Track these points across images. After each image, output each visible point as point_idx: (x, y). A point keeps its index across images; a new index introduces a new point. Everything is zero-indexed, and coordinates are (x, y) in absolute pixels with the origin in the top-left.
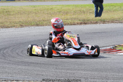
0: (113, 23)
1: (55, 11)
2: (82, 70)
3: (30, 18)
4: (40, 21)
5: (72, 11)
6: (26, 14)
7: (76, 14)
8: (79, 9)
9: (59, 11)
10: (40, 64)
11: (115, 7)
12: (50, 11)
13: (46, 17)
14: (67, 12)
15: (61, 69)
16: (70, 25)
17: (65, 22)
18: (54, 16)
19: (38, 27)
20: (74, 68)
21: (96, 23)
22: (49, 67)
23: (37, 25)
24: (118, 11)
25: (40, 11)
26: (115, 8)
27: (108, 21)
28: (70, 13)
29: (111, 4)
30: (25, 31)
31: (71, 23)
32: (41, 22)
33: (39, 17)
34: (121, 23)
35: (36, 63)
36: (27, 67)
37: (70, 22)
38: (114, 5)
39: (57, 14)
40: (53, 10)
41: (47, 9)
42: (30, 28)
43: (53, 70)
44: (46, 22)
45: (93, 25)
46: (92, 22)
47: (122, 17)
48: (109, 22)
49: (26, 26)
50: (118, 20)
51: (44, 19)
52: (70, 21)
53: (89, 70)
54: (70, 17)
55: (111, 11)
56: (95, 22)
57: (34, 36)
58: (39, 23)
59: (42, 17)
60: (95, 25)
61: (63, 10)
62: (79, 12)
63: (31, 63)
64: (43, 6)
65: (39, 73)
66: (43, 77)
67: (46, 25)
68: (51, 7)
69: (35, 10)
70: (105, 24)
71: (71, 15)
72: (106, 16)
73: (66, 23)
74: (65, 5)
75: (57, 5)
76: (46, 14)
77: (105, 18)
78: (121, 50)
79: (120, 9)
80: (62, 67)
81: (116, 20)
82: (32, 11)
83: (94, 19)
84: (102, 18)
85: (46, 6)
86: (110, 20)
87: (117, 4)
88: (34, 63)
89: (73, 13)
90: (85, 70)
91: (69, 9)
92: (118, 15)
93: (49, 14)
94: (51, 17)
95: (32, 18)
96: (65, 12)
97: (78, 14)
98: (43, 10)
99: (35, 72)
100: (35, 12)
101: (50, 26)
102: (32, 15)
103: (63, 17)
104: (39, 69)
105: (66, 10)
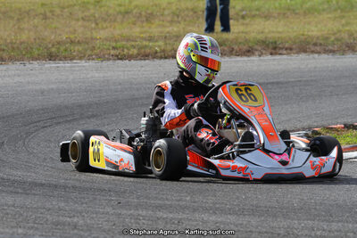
0: (305, 51)
1: (111, 11)
2: (206, 210)
3: (26, 32)
4: (59, 43)
6: (12, 18)
7: (179, 22)
8: (189, 5)
9: (122, 9)
10: (65, 187)
12: (92, 11)
13: (81, 30)
14: (152, 14)
15: (136, 207)
16: (161, 58)
17: (146, 46)
18: (107, 27)
19: (53, 65)
20: (181, 203)
21: (249, 51)
22: (95, 199)
23: (52, 57)
24: (320, 14)
25: (58, 11)
26: (308, 4)
27: (287, 45)
28: (161, 18)
30: (9, 76)
31: (164, 51)
32: (62, 48)
33: (55, 28)
34: (333, 52)
35: (50, 186)
36: (20, 200)
37: (159, 46)
39: (115, 21)
40: (101, 7)
41: (84, 2)
43: (109, 209)
44: (80, 49)
45: (239, 58)
46: (236, 47)
47: (334, 34)
48: (291, 49)
49: (12, 59)
50: (321, 45)
51: (72, 36)
52: (161, 43)
53: (230, 209)
54: (160, 29)
55: (296, 14)
56: (245, 48)
57: (42, 93)
58: (59, 48)
59: (67, 30)
60: (245, 58)
61: (136, 6)
62: (191, 13)
63: (35, 184)
65: (61, 218)
66: (76, 231)
67: (81, 58)
69: (43, 5)
70: (278, 57)
71: (163, 26)
72: (280, 30)
73: (148, 51)
76: (78, 20)
77: (277, 35)
79: (326, 6)
80: (138, 198)
81: (315, 44)
82: (33, 10)
83: (240, 40)
84: (269, 36)
86: (295, 43)
88: (42, 185)
89: (169, 18)
90: (217, 209)
91: (156, 5)
92: (319, 26)
93: (88, 21)
94: (95, 29)
95: (32, 33)
96: (143, 13)
97: (185, 20)
98: (68, 7)
99: (48, 216)
100: (43, 12)
101: (93, 59)
102: (31, 23)
103: (136, 31)
104: (63, 204)
105: (148, 9)
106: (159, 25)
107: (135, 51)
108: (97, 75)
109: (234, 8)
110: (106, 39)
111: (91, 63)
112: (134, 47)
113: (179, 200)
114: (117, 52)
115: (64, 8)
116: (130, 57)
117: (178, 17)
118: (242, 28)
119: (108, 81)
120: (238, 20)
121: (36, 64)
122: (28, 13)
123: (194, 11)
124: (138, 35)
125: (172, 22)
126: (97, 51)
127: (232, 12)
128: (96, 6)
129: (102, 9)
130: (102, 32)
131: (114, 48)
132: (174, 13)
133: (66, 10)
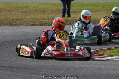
1: (31, 10)
3: (3, 16)
4: (13, 20)
5: (49, 10)
7: (54, 14)
8: (57, 8)
9: (35, 9)
10: (13, 67)
11: (98, 6)
12: (25, 9)
13: (21, 16)
14: (45, 11)
15: (36, 74)
16: (47, 25)
17: (42, 21)
18: (29, 15)
19: (11, 27)
22: (23, 71)
23: (10, 24)
24: (100, 12)
25: (13, 9)
26: (97, 8)
28: (48, 12)
29: (93, 3)
31: (48, 23)
32: (14, 22)
33: (12, 15)
35: (8, 67)
37: (46, 21)
38: (97, 4)
39: (32, 13)
41: (22, 7)
42: (2, 27)
43: (27, 75)
44: (20, 22)
46: (72, 22)
51: (17, 18)
52: (47, 20)
54: (47, 16)
55: (93, 11)
57: (7, 36)
58: (13, 22)
59: (16, 15)
61: (40, 8)
62: (58, 11)
64: (17, 3)
65: (11, 77)
67: (20, 25)
68: (26, 5)
69: (8, 7)
71: (48, 15)
73: (43, 23)
74: (42, 3)
75: (32, 3)
76: (20, 12)
78: (102, 55)
79: (102, 9)
80: (37, 71)
82: (5, 9)
83: (73, 20)
85: (21, 3)
87: (99, 3)
88: (5, 66)
91: (46, 8)
92: (100, 16)
93: (23, 13)
94: (26, 15)
95: (4, 16)
96: (42, 10)
97: (56, 13)
98: (17, 8)
99: (7, 77)
100: (8, 9)
101: (24, 25)
102: (4, 13)
103: (39, 16)
104: (12, 73)
105: (43, 9)
106: (47, 15)
107: (38, 23)
108: (25, 30)
109: (72, 9)
110: (29, 19)
111: (24, 27)
112: (38, 21)
113: (50, 72)
114: (32, 23)
115: (15, 8)
116: (37, 25)
117: (53, 12)
118: (74, 16)
119: (29, 33)
120: (73, 13)
121: (5, 27)
122: (3, 10)
123: (59, 10)
124: (40, 17)
125: (51, 13)
126: (26, 23)
127: (71, 11)
128: (26, 8)
129: (28, 9)
130: (28, 16)
131: (31, 22)
132: (52, 11)
133: (16, 9)
